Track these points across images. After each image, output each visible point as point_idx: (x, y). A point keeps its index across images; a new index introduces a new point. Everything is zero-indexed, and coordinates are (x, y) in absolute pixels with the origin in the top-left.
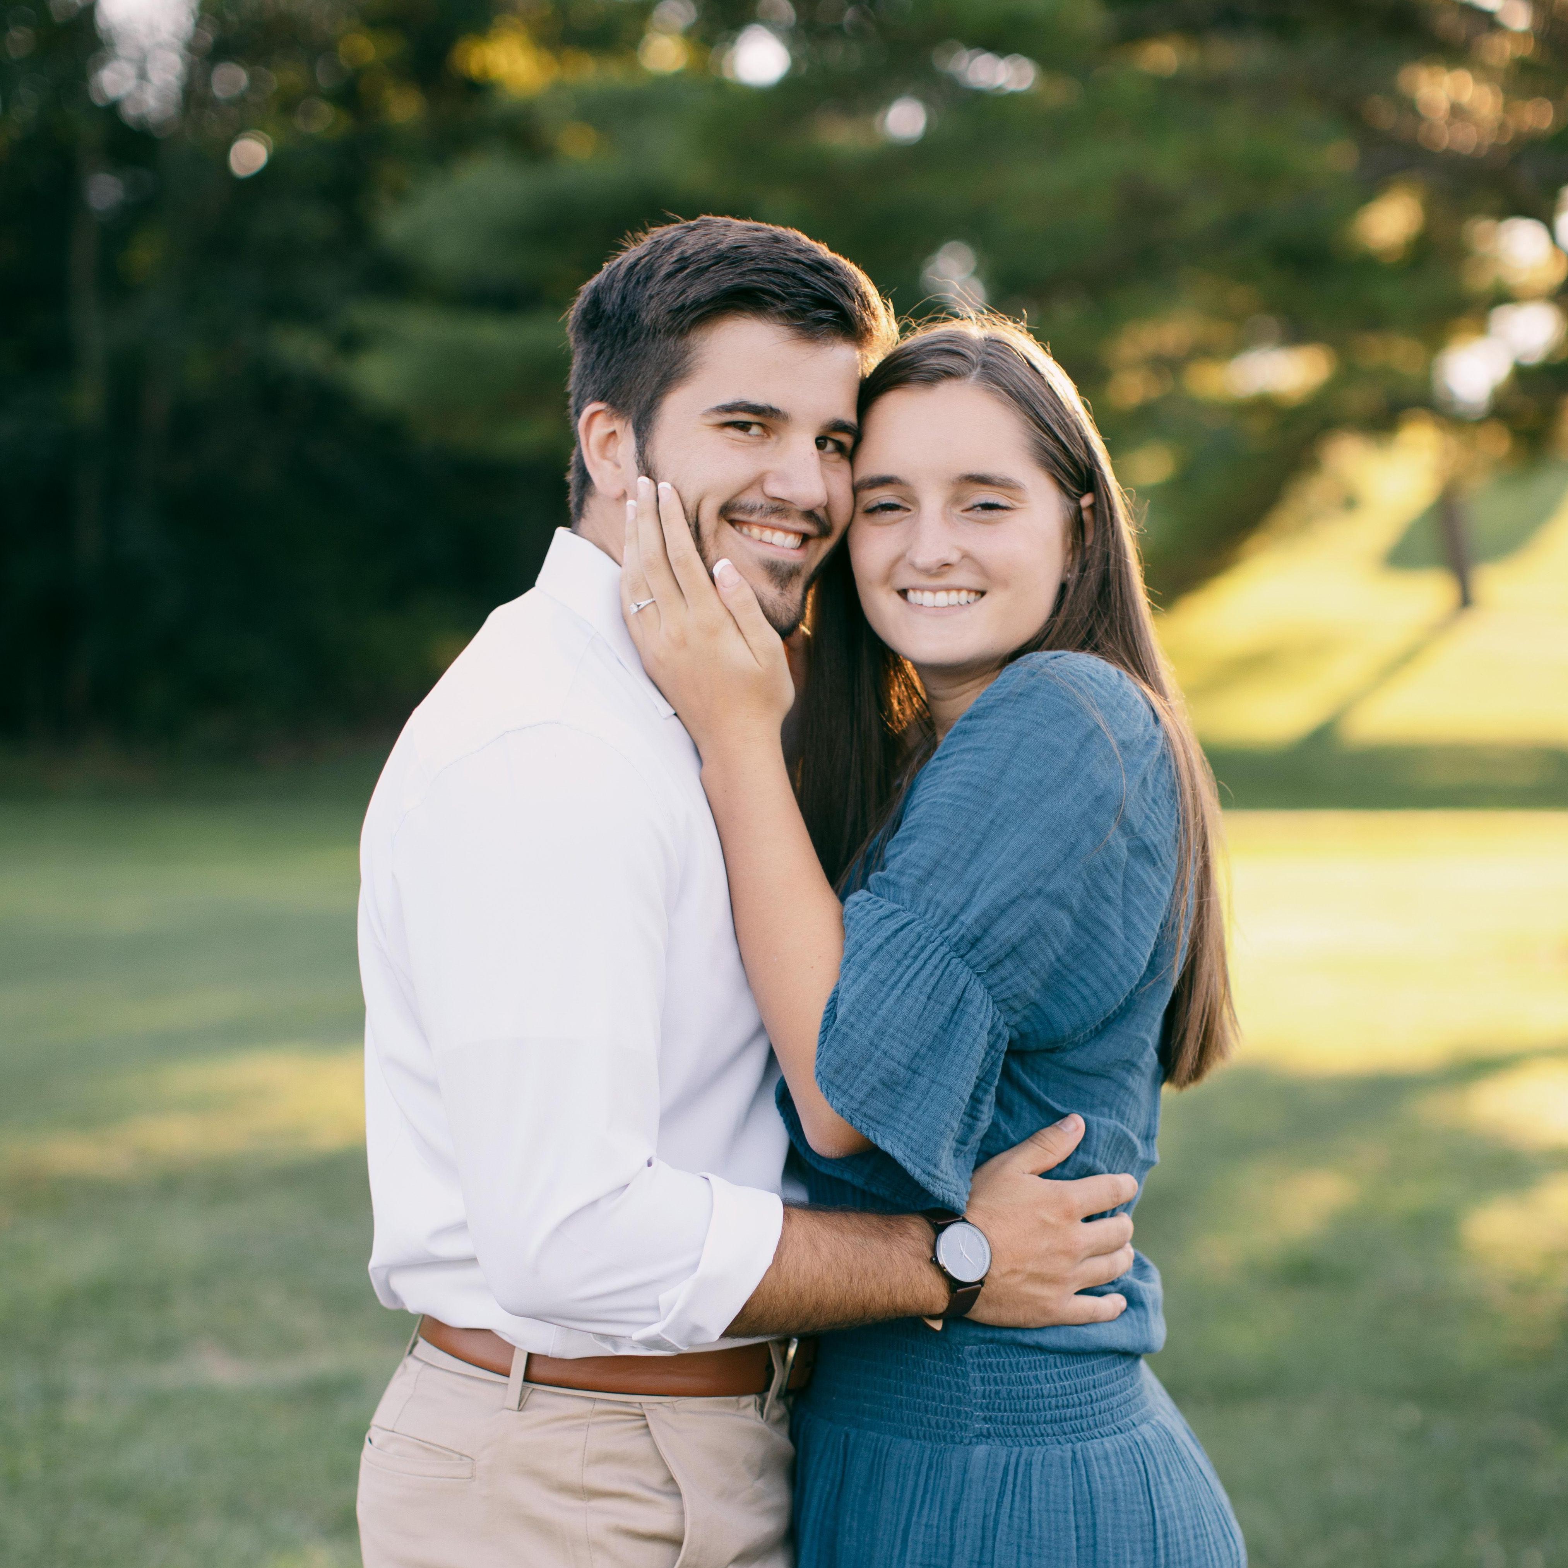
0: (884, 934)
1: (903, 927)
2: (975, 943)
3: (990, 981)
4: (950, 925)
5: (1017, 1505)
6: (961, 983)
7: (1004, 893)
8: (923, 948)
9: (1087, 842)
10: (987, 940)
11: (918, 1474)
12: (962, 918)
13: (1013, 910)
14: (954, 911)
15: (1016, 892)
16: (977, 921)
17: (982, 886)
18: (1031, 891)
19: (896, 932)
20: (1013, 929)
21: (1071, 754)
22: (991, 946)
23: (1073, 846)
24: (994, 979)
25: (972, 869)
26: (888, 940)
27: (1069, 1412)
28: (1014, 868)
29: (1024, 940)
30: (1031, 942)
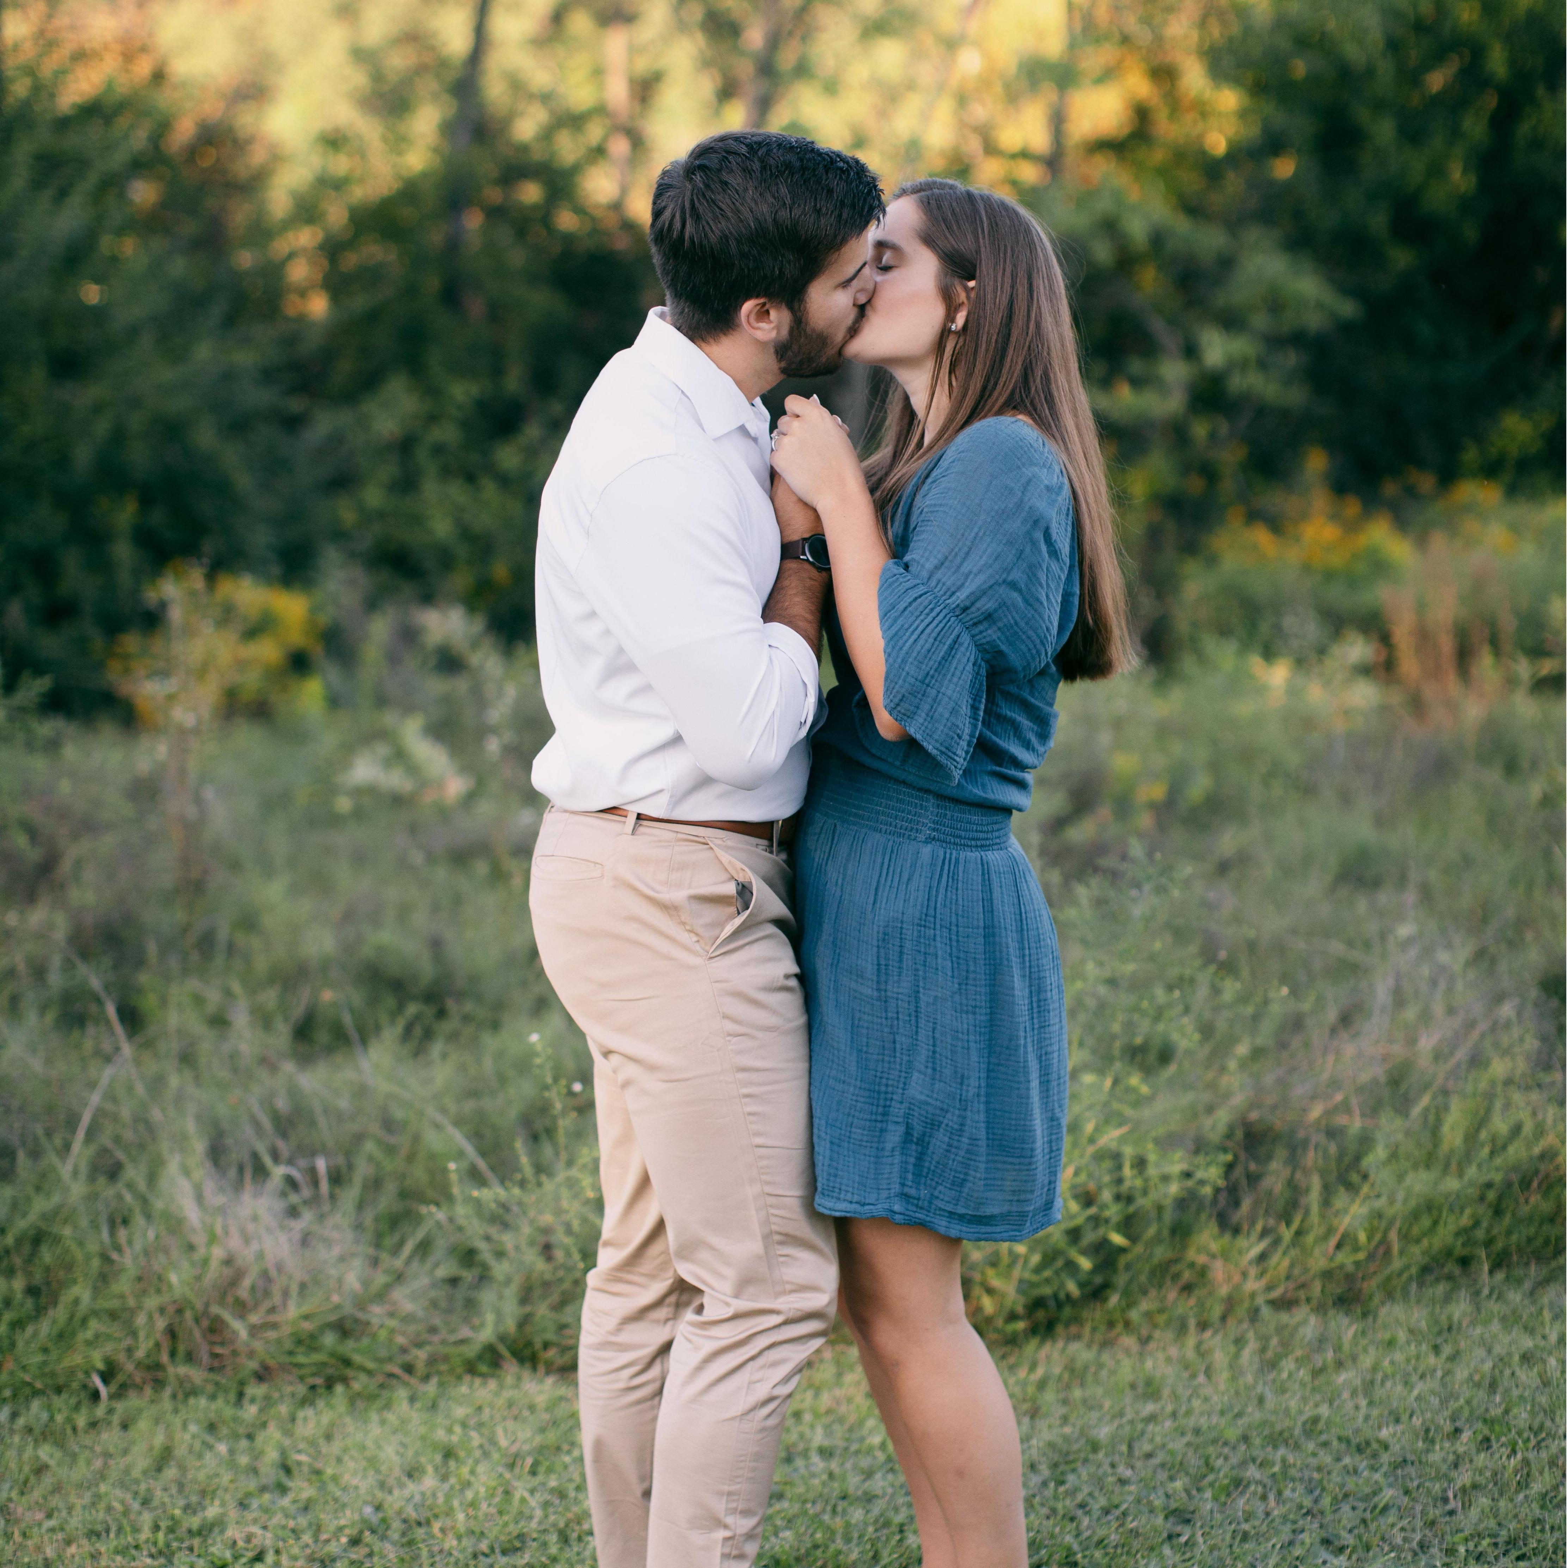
0: (908, 599)
1: (921, 596)
2: (965, 609)
3: (973, 632)
4: (951, 596)
5: (950, 883)
6: (956, 632)
7: (985, 582)
8: (932, 610)
9: (1028, 550)
10: (973, 609)
11: (884, 854)
12: (958, 594)
13: (990, 592)
14: (953, 589)
15: (992, 581)
16: (968, 597)
17: (971, 576)
18: (1001, 581)
19: (916, 599)
20: (989, 605)
21: (1019, 494)
22: (974, 613)
23: (1022, 552)
24: (976, 631)
25: (965, 564)
26: (910, 604)
27: (981, 835)
28: (991, 566)
29: (996, 610)
30: (1000, 612)
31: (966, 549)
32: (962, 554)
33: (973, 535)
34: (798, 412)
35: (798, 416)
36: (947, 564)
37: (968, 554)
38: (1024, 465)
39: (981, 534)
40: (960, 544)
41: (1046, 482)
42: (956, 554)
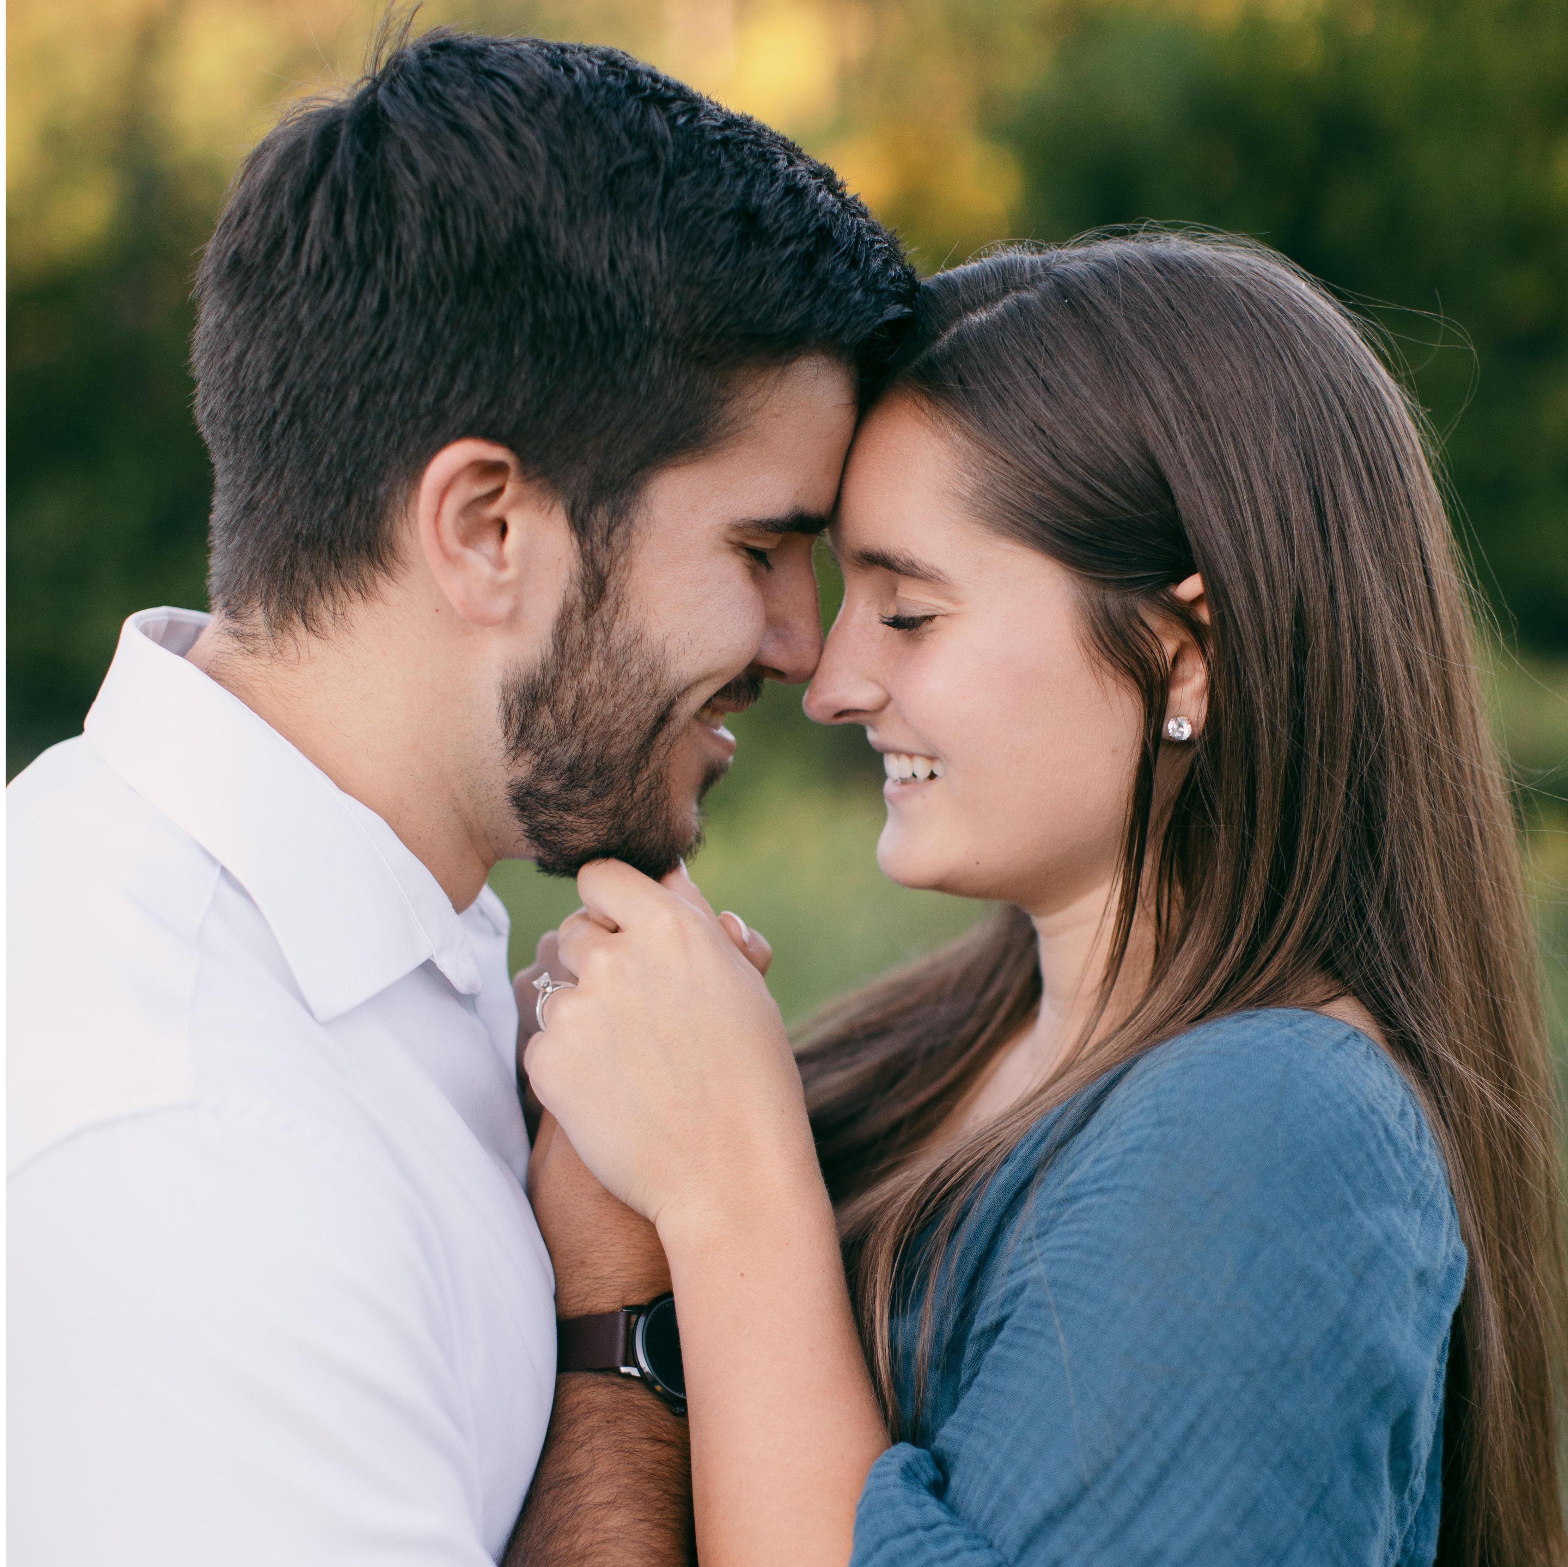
31: (1149, 1470)
32: (1136, 1486)
33: (1178, 1427)
34: (617, 914)
35: (616, 930)
36: (1083, 1510)
37: (1154, 1486)
38: (1360, 1198)
39: (1205, 1428)
40: (1133, 1452)
41: (1421, 1259)
42: (1121, 1482)
